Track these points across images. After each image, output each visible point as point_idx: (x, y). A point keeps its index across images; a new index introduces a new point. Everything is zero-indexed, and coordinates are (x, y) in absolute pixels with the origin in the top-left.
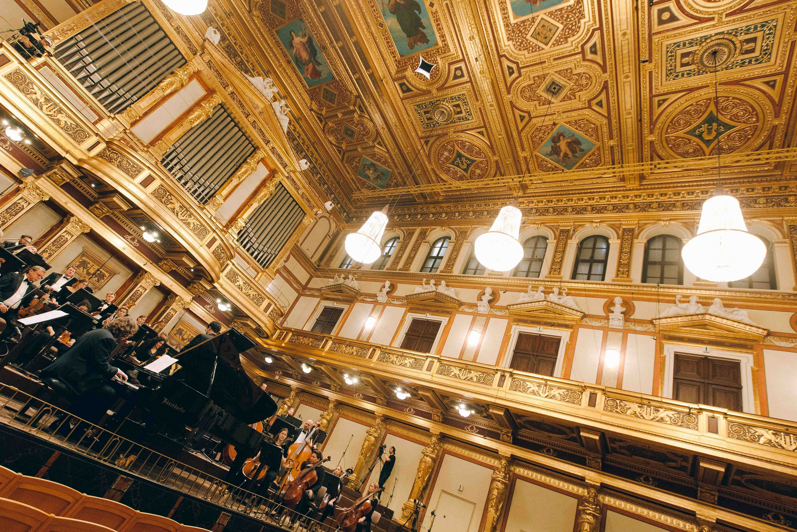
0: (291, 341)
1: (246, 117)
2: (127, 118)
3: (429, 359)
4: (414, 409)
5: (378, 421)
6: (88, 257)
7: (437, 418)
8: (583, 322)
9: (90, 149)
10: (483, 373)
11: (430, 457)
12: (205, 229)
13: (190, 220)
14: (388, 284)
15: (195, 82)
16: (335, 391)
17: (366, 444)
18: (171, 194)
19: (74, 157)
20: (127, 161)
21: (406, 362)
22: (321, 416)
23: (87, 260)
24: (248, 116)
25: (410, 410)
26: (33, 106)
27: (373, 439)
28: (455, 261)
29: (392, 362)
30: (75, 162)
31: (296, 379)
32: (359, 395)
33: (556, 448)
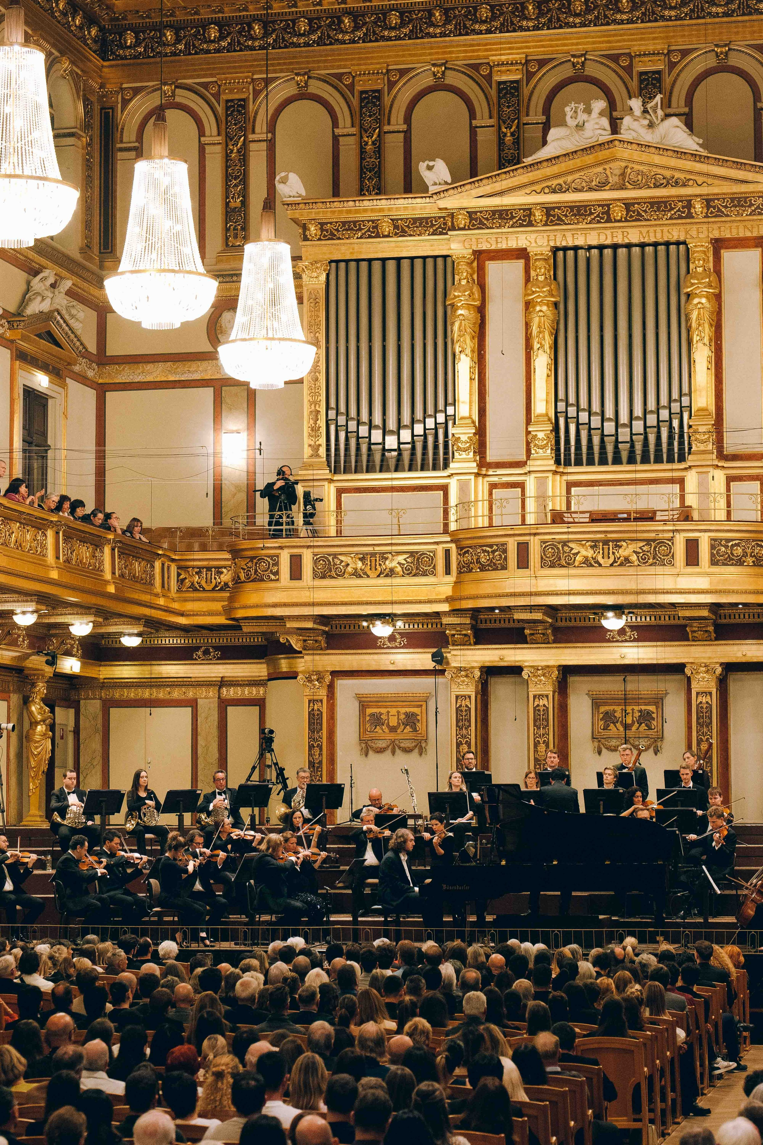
1: (609, 220)
2: (464, 455)
6: (606, 704)
9: (448, 572)
12: (661, 543)
13: (623, 552)
15: (493, 268)
18: (565, 543)
19: (439, 601)
20: (484, 551)
23: (607, 708)
24: (608, 213)
26: (359, 582)
30: (445, 607)
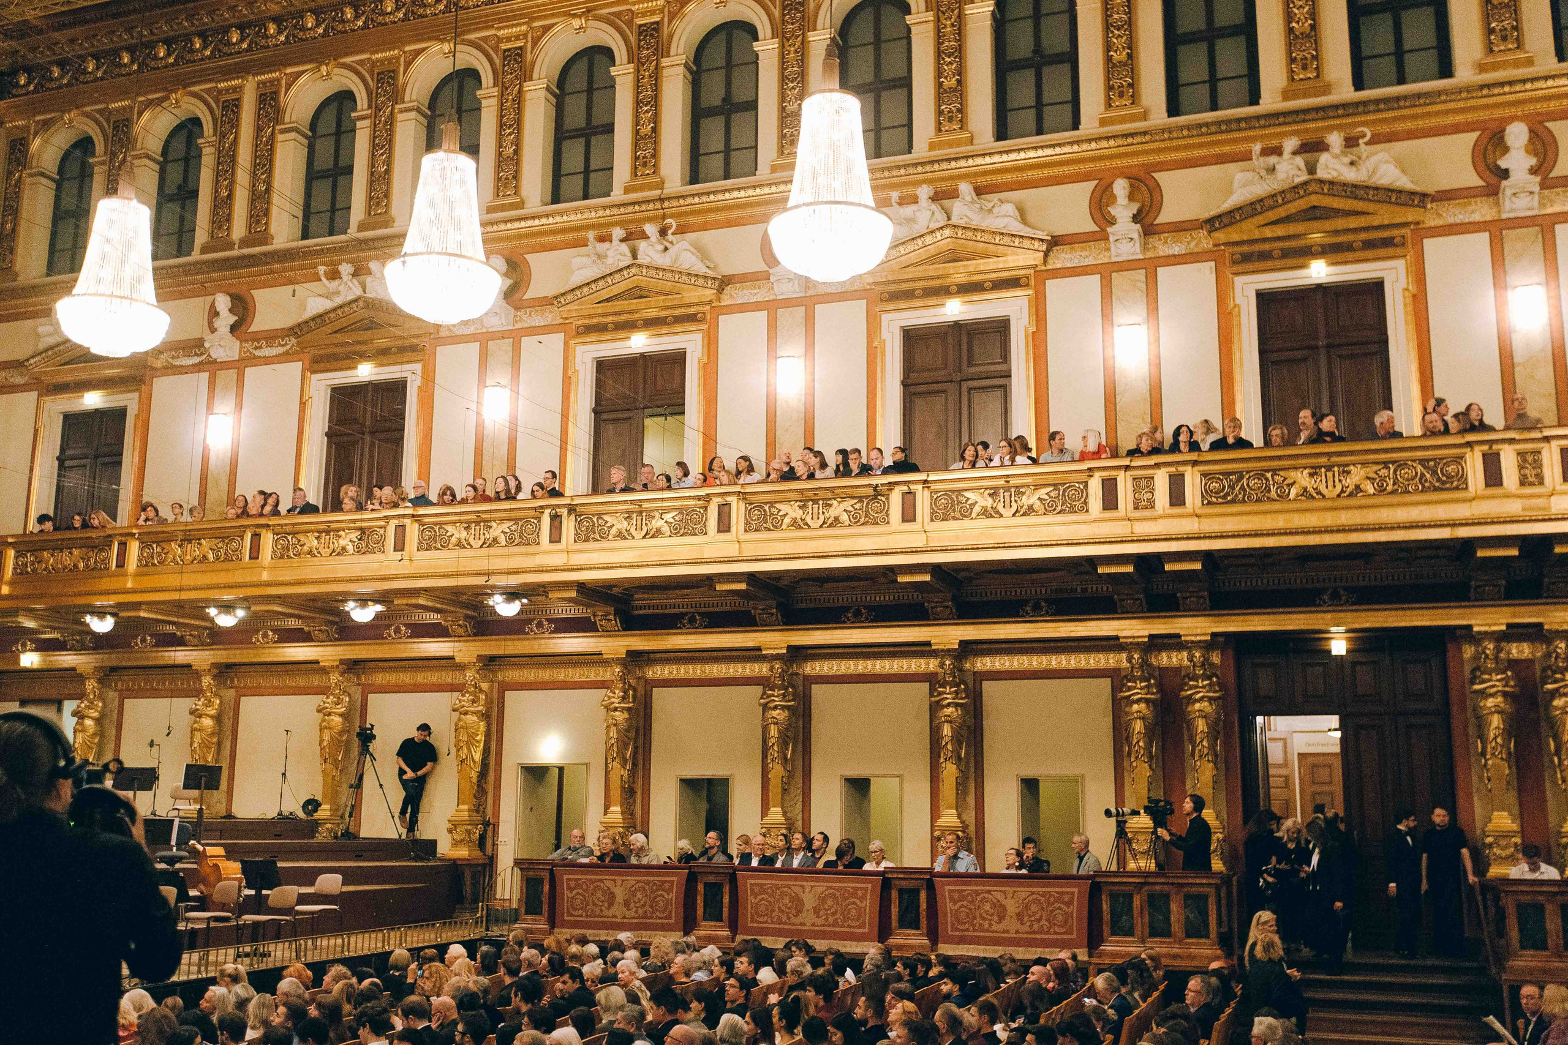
0: (20, 572)
3: (393, 523)
4: (407, 626)
5: (335, 677)
7: (461, 631)
8: (726, 301)
10: (516, 520)
11: (473, 713)
14: (223, 302)
16: (201, 644)
17: (327, 737)
21: (342, 542)
22: (192, 713)
25: (397, 631)
27: (338, 719)
28: (388, 183)
29: (310, 552)
31: (80, 648)
32: (265, 636)
33: (703, 610)
